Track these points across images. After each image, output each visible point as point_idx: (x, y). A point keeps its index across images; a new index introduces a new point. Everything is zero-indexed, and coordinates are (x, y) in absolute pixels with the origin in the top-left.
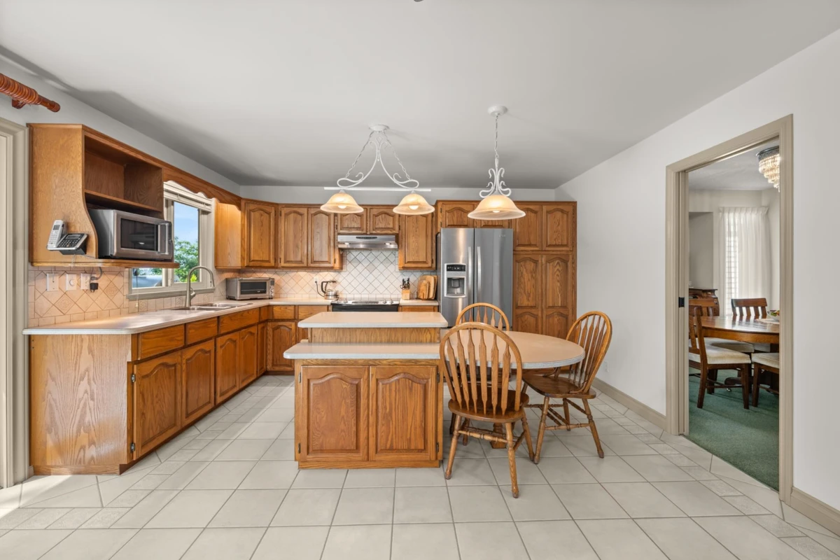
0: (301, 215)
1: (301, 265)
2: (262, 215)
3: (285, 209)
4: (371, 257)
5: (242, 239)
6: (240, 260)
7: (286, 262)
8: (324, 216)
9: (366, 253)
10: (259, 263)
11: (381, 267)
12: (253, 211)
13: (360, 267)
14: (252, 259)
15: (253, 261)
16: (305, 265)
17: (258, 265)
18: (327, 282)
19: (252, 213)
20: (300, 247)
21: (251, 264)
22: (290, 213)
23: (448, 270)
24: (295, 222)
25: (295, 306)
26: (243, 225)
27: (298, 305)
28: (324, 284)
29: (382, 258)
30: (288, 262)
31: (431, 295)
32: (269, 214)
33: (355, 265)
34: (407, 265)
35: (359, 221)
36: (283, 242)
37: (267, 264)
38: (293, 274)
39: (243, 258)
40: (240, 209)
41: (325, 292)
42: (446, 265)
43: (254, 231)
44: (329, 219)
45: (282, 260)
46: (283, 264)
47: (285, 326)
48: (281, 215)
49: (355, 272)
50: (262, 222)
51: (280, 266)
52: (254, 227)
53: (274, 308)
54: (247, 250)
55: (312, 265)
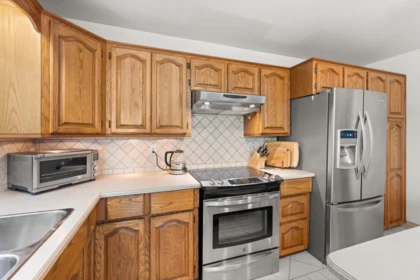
0: (143, 61)
1: (142, 131)
2: (81, 51)
3: (118, 49)
4: (217, 122)
5: (44, 85)
6: (38, 122)
7: (119, 126)
8: (174, 66)
9: (211, 118)
10: (77, 127)
11: (227, 133)
12: (65, 38)
13: (205, 134)
14: (64, 120)
15: (65, 123)
16: (148, 130)
17: (74, 131)
18: (172, 153)
19: (63, 43)
20: (140, 106)
21: (62, 129)
22: (125, 56)
23: (342, 137)
24: (133, 69)
25: (145, 195)
26: (45, 61)
27: (150, 194)
28: (169, 155)
29: (227, 122)
30: (123, 126)
31: (295, 164)
32: (93, 51)
33: (200, 130)
34: (267, 131)
35: (216, 78)
36: (114, 97)
37: (89, 130)
38: (121, 142)
39: (44, 119)
40: (39, 29)
41: (170, 165)
42: (339, 132)
43: (68, 73)
44: (181, 71)
45: (114, 124)
46: (114, 129)
47: (127, 228)
48: (110, 58)
49: (199, 139)
50: (82, 62)
51: (108, 132)
52: (68, 67)
53: (109, 203)
54: (53, 103)
55: (158, 131)
